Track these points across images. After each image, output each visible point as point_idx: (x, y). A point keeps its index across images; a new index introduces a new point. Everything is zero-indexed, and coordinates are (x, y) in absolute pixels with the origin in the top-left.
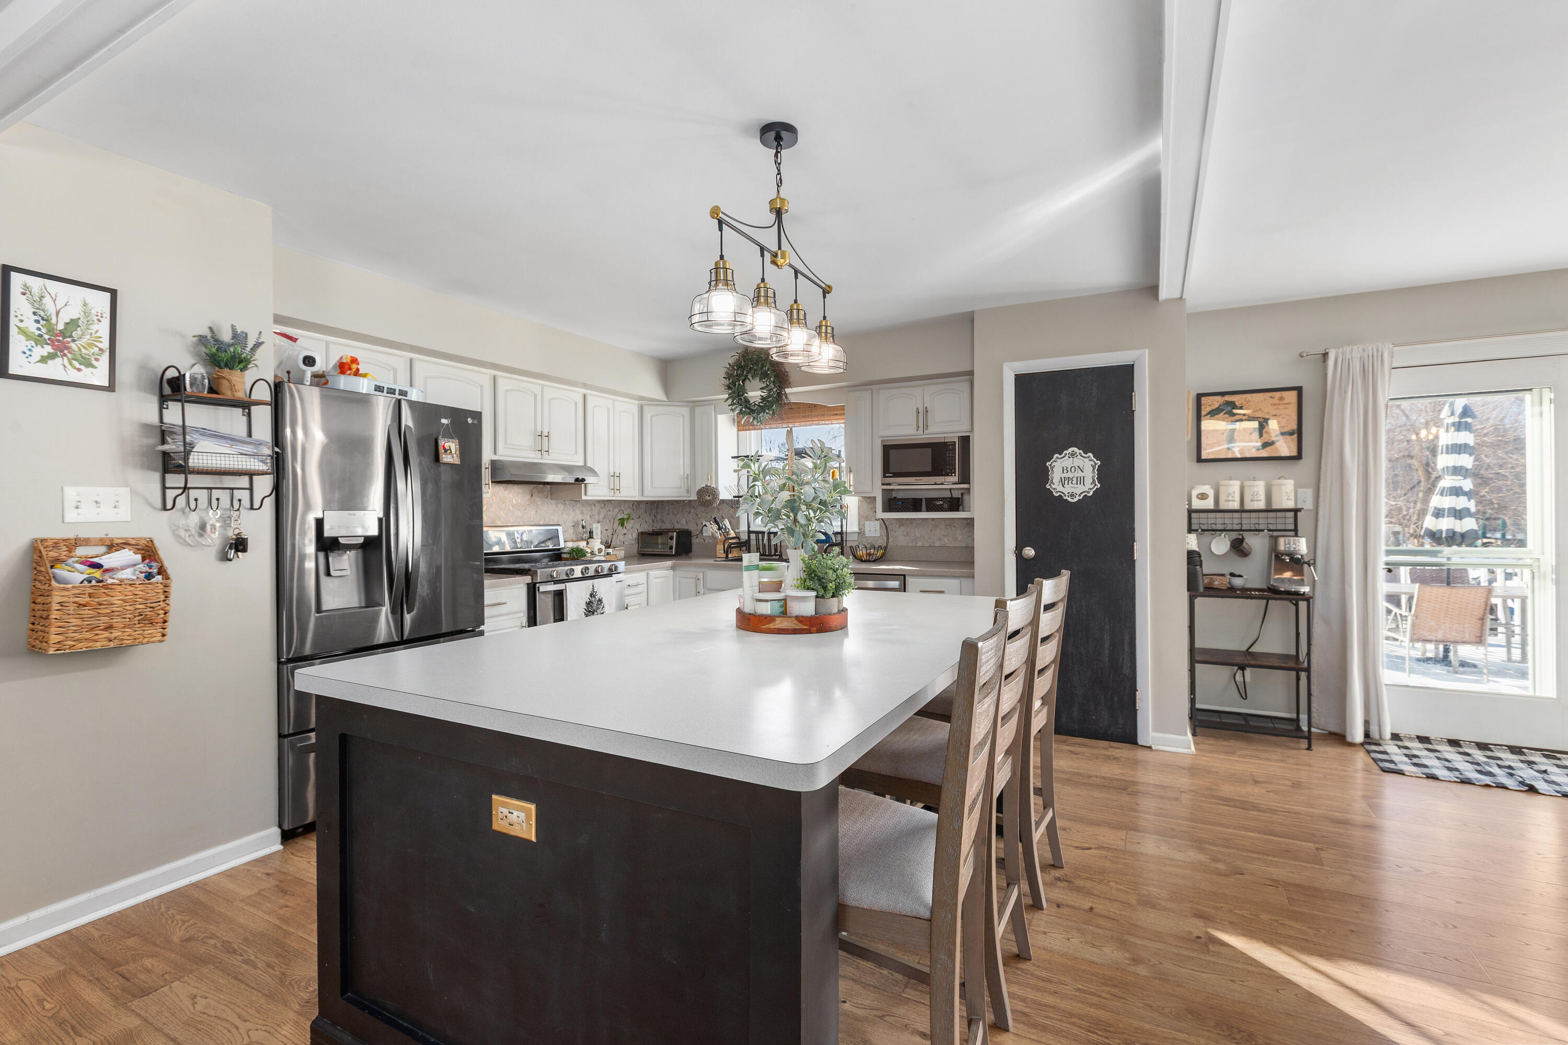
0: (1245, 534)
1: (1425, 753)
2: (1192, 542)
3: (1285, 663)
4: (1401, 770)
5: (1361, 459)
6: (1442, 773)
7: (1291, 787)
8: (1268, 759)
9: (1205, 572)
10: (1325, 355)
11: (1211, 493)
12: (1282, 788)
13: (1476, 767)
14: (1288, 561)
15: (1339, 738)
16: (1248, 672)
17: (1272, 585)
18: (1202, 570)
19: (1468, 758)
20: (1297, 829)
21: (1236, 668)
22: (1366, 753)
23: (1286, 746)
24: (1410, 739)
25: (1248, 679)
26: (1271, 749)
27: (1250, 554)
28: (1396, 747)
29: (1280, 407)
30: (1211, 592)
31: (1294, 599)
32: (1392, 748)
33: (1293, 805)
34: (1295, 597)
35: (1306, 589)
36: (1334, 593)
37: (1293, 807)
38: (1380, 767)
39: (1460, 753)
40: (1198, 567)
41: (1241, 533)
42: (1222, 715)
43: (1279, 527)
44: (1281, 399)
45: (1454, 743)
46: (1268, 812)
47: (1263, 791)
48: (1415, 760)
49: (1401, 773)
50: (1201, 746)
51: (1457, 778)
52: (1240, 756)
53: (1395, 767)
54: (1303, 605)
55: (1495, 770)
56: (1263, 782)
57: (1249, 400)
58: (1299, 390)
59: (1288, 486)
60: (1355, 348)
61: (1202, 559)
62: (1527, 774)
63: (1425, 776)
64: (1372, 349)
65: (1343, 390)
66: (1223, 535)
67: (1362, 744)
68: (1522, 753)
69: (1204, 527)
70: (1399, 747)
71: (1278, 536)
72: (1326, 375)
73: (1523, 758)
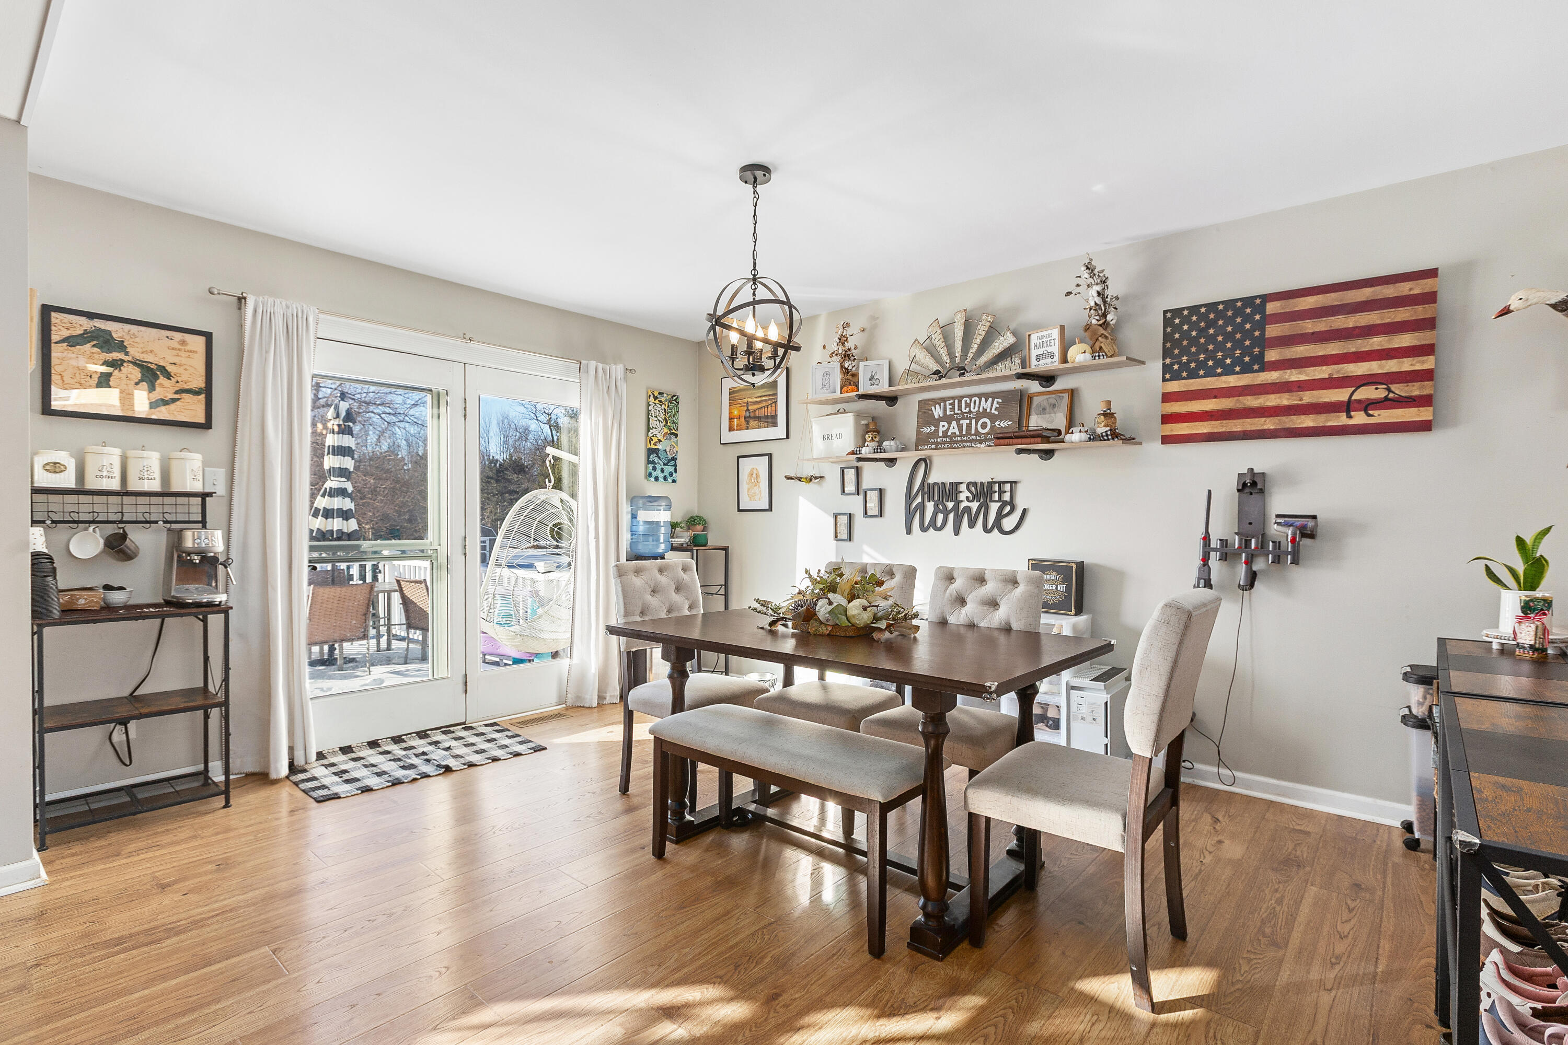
0: (128, 528)
1: (352, 764)
2: (38, 540)
3: (193, 701)
4: (336, 794)
5: (285, 436)
6: (373, 782)
7: (217, 871)
8: (174, 843)
9: (61, 586)
10: (241, 300)
11: (71, 465)
12: (204, 878)
13: (398, 763)
14: (197, 561)
15: (262, 778)
16: (132, 725)
17: (173, 597)
18: (56, 584)
19: (389, 756)
20: (240, 934)
21: (112, 725)
22: (294, 786)
23: (193, 813)
24: (334, 753)
25: (132, 735)
26: (176, 825)
27: (136, 556)
28: (323, 768)
29: (181, 353)
30: (75, 617)
31: (200, 613)
32: (319, 771)
33: (225, 899)
34: (203, 609)
35: (221, 598)
36: (254, 601)
37: (226, 902)
38: (314, 798)
39: (381, 753)
40: (50, 579)
41: (121, 525)
42: (90, 799)
43: (180, 518)
44: (183, 343)
45: (373, 744)
46: (191, 930)
47: (177, 897)
48: (346, 777)
49: (336, 797)
50: (58, 865)
51: (388, 781)
52: (130, 855)
53: (329, 793)
54: (215, 621)
55: (415, 761)
56: (175, 882)
57: (134, 335)
58: (208, 336)
59: (195, 461)
60: (278, 301)
61: (55, 565)
62: (438, 755)
63: (360, 792)
64: (297, 308)
65: (264, 349)
66: (91, 529)
67: (287, 777)
68: (427, 736)
69: (56, 517)
70: (326, 766)
71: (182, 530)
72: (241, 326)
73: (429, 740)
